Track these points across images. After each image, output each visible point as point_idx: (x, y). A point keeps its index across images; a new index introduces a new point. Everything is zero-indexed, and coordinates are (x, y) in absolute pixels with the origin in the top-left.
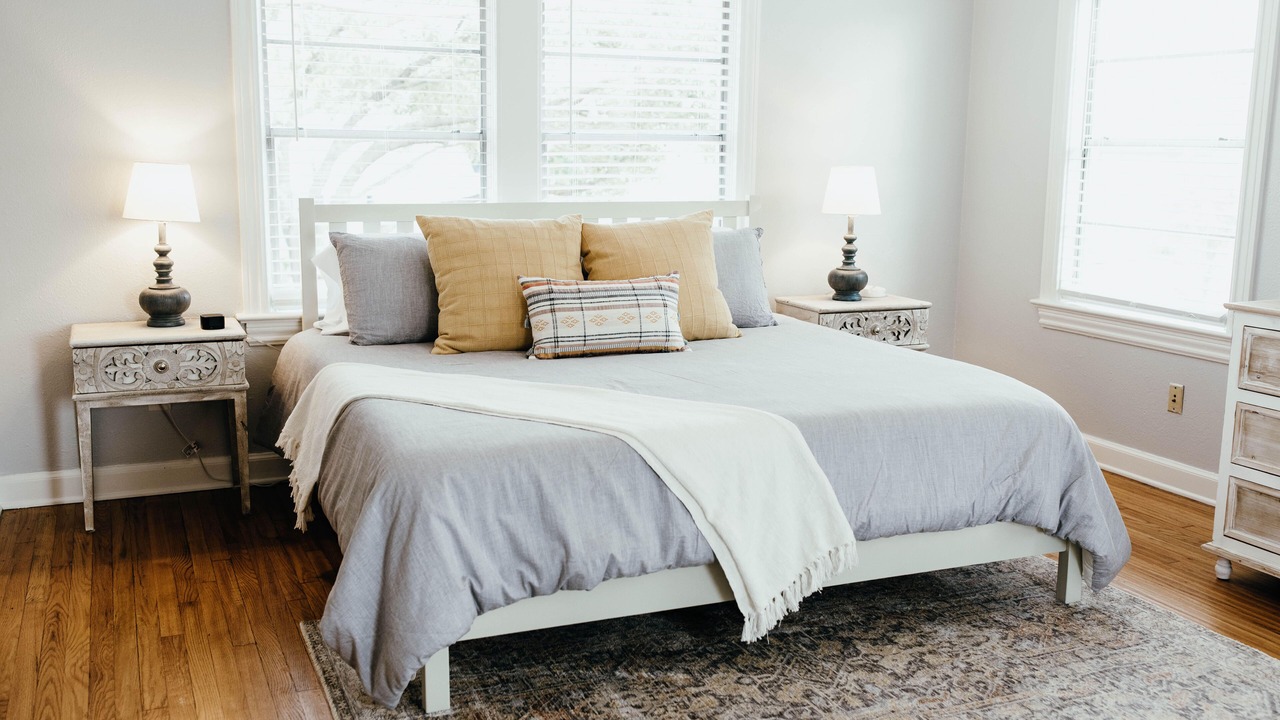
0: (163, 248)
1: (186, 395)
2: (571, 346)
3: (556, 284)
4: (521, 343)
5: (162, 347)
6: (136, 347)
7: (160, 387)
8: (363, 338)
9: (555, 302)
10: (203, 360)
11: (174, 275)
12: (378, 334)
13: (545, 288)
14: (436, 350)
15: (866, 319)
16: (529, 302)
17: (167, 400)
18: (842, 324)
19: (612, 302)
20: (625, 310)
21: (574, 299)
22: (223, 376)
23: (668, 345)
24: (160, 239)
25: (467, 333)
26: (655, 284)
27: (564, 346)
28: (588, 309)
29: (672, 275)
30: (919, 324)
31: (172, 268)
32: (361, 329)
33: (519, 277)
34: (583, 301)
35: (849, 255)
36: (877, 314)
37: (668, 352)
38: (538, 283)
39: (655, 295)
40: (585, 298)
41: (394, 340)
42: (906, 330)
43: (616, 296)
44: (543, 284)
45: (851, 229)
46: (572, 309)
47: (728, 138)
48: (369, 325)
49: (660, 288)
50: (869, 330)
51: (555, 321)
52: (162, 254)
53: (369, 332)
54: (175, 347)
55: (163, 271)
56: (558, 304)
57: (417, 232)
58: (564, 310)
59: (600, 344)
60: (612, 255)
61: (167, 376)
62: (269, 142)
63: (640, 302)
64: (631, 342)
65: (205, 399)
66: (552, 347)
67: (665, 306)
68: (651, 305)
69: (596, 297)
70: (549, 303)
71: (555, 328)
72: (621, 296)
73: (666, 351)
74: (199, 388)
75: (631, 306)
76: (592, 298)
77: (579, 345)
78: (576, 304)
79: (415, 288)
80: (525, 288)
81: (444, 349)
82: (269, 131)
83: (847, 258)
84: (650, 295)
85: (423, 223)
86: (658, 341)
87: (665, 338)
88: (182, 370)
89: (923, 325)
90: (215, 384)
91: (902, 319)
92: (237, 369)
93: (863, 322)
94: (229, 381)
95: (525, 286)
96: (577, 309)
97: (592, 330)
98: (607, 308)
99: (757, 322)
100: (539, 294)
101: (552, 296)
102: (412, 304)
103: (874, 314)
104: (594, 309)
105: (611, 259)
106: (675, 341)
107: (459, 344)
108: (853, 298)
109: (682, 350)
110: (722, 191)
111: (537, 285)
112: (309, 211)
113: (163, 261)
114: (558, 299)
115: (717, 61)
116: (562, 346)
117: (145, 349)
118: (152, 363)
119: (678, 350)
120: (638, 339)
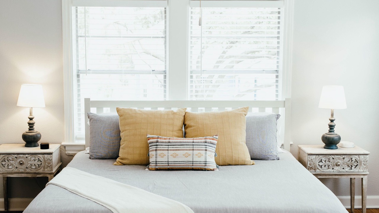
0: (31, 117)
1: (30, 174)
2: (162, 166)
3: (160, 139)
4: (145, 163)
5: (22, 156)
6: (13, 155)
7: (21, 170)
8: (93, 156)
9: (158, 146)
10: (36, 161)
11: (35, 127)
12: (98, 154)
13: (155, 140)
14: (115, 163)
15: (333, 159)
16: (150, 145)
17: (23, 175)
18: (320, 160)
19: (181, 147)
20: (186, 152)
21: (166, 145)
22: (44, 168)
23: (206, 167)
24: (30, 114)
25: (126, 157)
26: (204, 140)
27: (160, 165)
28: (171, 150)
29: (214, 137)
30: (363, 162)
31: (35, 124)
32: (92, 152)
33: (147, 135)
34: (169, 146)
35: (331, 127)
36: (339, 156)
37: (206, 171)
38: (153, 138)
39: (202, 145)
40: (170, 145)
41: (105, 157)
42: (356, 164)
43: (184, 145)
44: (155, 138)
45: (332, 115)
46: (163, 150)
47: (279, 72)
48: (95, 151)
49: (206, 142)
50: (335, 164)
51: (156, 155)
52: (31, 119)
53: (95, 154)
54: (27, 155)
55: (31, 125)
56: (159, 148)
57: (116, 114)
58: (160, 150)
59: (175, 165)
60: (194, 126)
61: (24, 167)
62: (78, 76)
63: (194, 148)
64: (189, 165)
65: (37, 176)
66: (154, 165)
67: (206, 150)
68: (199, 150)
69: (175, 145)
70: (155, 147)
71: (156, 157)
72: (186, 145)
73: (205, 170)
74: (35, 172)
75: (190, 150)
76: (174, 145)
77: (166, 165)
78: (166, 148)
79: (115, 136)
80: (149, 140)
81: (118, 163)
82: (78, 71)
83: (331, 129)
84: (200, 145)
85: (118, 110)
86: (201, 165)
87: (204, 164)
88: (29, 164)
89: (365, 163)
90: (41, 171)
91: (353, 159)
92: (49, 165)
93: (331, 160)
94: (46, 170)
95: (149, 139)
96: (166, 150)
97: (171, 159)
98: (179, 150)
99: (269, 158)
100: (152, 143)
101: (157, 144)
102: (113, 143)
103: (337, 156)
104: (173, 150)
105: (193, 128)
106: (209, 166)
107: (124, 161)
108: (332, 148)
109: (213, 170)
110: (277, 96)
111: (153, 139)
112: (88, 103)
113: (31, 122)
114: (159, 145)
115: (275, 37)
116: (159, 165)
117: (16, 156)
118: (18, 161)
119: (211, 170)
120: (192, 164)
